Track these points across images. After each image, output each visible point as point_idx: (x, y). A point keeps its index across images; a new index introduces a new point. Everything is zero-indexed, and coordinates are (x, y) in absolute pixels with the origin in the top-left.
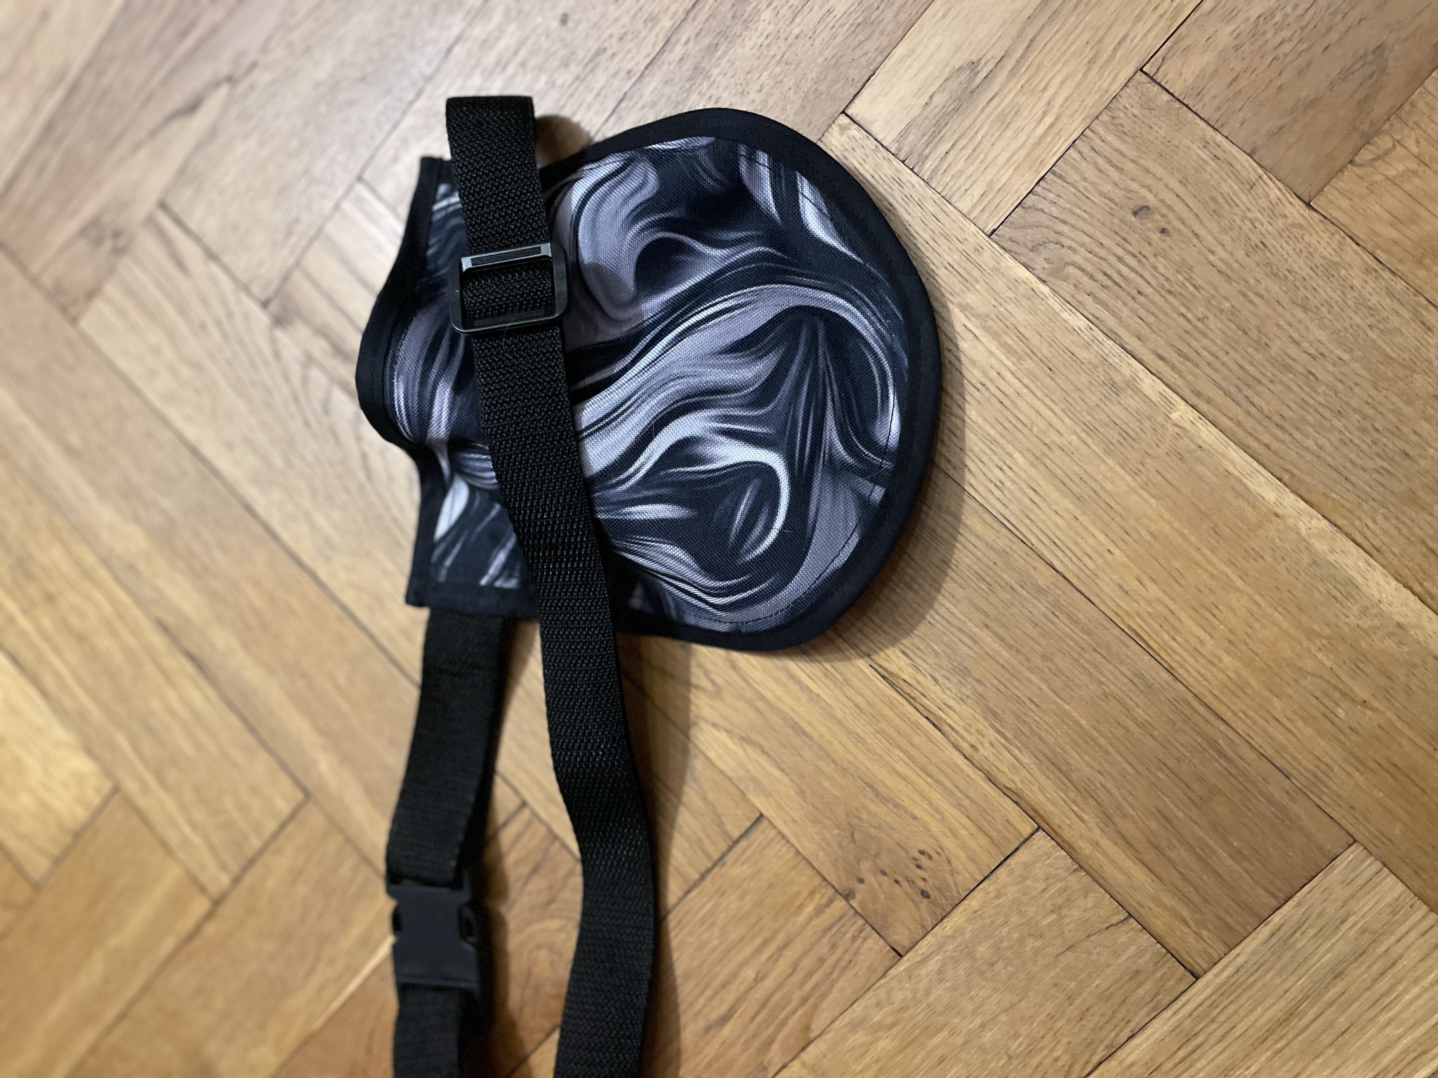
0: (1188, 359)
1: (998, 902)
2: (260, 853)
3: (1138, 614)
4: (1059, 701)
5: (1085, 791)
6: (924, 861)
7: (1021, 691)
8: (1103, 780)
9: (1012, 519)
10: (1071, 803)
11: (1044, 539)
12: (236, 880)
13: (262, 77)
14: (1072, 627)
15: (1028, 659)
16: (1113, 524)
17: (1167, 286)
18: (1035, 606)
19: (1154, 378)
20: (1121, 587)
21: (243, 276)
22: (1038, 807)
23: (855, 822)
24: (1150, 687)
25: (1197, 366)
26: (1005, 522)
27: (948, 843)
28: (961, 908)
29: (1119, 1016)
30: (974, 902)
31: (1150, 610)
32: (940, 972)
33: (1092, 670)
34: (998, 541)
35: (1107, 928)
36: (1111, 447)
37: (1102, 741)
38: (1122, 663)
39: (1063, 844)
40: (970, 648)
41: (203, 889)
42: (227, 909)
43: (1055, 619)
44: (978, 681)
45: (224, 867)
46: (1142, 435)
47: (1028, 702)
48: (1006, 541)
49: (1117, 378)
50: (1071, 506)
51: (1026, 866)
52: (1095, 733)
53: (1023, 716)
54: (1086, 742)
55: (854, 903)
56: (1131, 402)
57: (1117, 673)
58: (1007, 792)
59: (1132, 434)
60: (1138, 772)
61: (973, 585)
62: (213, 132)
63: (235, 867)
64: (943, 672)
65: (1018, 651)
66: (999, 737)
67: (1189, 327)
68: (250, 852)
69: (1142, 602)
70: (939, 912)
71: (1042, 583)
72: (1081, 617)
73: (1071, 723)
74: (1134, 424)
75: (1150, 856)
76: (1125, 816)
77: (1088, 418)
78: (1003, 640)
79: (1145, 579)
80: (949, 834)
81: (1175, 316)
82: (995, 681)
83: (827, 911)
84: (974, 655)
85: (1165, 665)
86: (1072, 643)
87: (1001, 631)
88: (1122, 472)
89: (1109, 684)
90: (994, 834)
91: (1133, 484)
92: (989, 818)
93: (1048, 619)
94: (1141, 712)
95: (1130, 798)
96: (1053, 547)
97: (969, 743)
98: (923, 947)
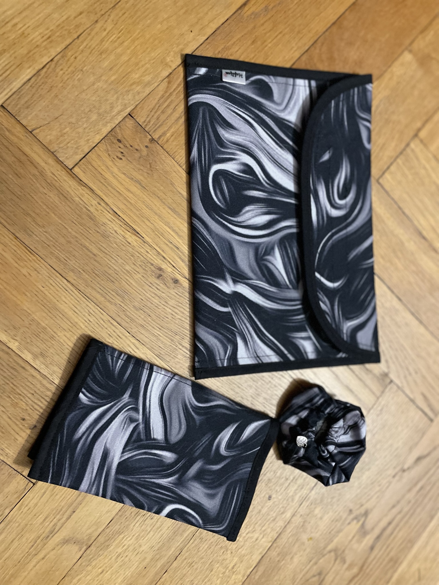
0: (12, 368)
1: (88, 138)
2: (397, 157)
3: (30, 261)
4: (63, 224)
5: (51, 185)
6: (120, 155)
7: (80, 228)
8: (44, 191)
9: (85, 300)
10: (58, 181)
11: (71, 292)
12: (408, 145)
13: (391, 472)
14: (59, 255)
15: (77, 241)
16: (42, 299)
17: (22, 398)
18: (74, 264)
19: (26, 359)
20: (38, 273)
21: (400, 393)
22: (72, 179)
23: (150, 172)
24: (25, 230)
25: (8, 365)
26: (87, 299)
27: (110, 163)
28: (104, 135)
29: (35, 89)
30: (98, 138)
31: (26, 263)
32: (112, 108)
33: (50, 237)
34: (90, 291)
35: (41, 127)
36: (43, 331)
37: (45, 207)
38: (37, 241)
39: (60, 163)
40: (102, 246)
41: (422, 141)
42: (412, 134)
43: (66, 259)
44: (98, 232)
45: (413, 151)
46: (31, 336)
47: (77, 223)
48: (87, 291)
49: (41, 359)
50: (60, 306)
51: (76, 153)
52: (47, 210)
53: (79, 217)
54: (51, 207)
55: (150, 137)
56: (35, 349)
57: (39, 236)
58: (86, 185)
59: (34, 336)
60: (29, 194)
61: (101, 272)
62: (411, 449)
63: (408, 150)
64: (113, 236)
65: (81, 245)
66: (89, 208)
67: (12, 380)
68: (402, 157)
69: (29, 266)
70: (113, 133)
71: (71, 274)
72: (55, 260)
73: (58, 215)
74: (34, 340)
75: (23, 158)
76: (34, 175)
77: (53, 343)
78: (87, 249)
79: (28, 276)
80: (110, 167)
81: (18, 385)
82: (90, 232)
83: (161, 134)
84: (100, 243)
85: (18, 240)
86: (59, 248)
87: (89, 253)
88: (40, 321)
89: (42, 231)
90: (90, 167)
91: (34, 316)
92: (93, 174)
93: (69, 259)
94: (28, 219)
95: (32, 183)
96: (67, 289)
97: (101, 206)
98: (120, 118)
